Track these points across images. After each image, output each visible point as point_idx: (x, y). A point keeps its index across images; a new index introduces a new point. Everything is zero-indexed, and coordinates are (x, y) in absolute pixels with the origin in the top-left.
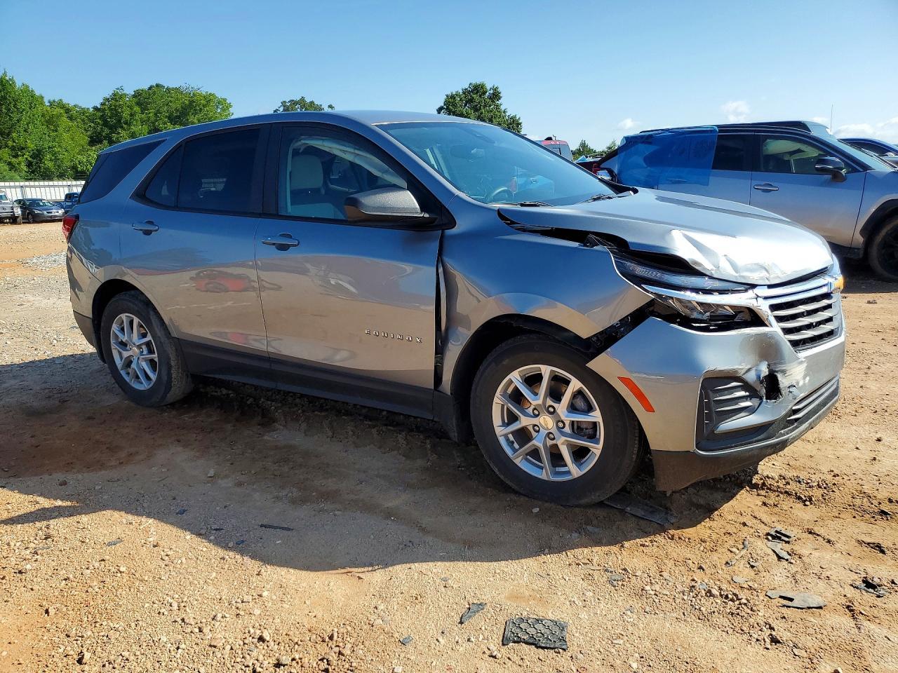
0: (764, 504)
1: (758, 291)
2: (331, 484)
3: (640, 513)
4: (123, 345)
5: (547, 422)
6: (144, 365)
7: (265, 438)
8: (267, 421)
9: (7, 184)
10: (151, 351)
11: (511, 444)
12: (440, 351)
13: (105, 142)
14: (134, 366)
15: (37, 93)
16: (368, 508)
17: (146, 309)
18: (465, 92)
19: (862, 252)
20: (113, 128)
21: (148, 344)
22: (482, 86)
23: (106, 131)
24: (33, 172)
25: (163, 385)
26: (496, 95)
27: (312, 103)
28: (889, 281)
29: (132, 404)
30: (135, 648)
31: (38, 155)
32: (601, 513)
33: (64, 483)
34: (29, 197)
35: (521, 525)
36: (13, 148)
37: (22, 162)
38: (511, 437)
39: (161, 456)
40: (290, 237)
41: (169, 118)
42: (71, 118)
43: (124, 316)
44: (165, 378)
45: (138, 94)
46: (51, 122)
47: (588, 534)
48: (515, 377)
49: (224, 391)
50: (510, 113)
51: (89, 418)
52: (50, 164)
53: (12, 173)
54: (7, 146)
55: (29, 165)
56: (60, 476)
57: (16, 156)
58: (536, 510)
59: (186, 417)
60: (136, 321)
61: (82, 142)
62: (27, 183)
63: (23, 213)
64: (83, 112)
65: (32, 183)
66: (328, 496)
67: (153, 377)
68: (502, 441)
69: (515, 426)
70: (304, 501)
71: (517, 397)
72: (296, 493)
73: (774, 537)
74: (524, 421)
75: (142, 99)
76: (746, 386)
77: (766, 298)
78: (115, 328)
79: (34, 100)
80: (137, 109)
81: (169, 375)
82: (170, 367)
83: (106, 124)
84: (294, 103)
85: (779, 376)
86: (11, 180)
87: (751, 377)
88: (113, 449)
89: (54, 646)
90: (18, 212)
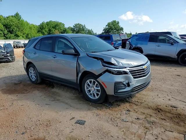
0: (130, 105)
1: (127, 68)
2: (59, 98)
3: (107, 105)
4: (31, 73)
5: (93, 89)
6: (34, 77)
7: (52, 90)
8: (53, 87)
9: (22, 40)
10: (35, 74)
11: (88, 92)
12: (77, 76)
13: (40, 32)
14: (32, 76)
15: (28, 22)
16: (63, 102)
17: (34, 67)
18: (112, 22)
19: (177, 59)
20: (42, 29)
21: (35, 73)
22: (115, 21)
23: (41, 30)
24: (27, 38)
25: (37, 80)
26: (118, 23)
27: (81, 24)
28: (182, 65)
29: (32, 83)
30: (21, 120)
31: (28, 35)
32: (101, 105)
33: (17, 96)
34: (25, 43)
35: (87, 106)
36: (23, 33)
37: (25, 36)
38: (88, 91)
39: (34, 92)
40: (55, 56)
41: (52, 27)
42: (34, 27)
43: (31, 68)
44: (37, 79)
45: (47, 22)
46: (30, 28)
47: (97, 108)
48: (88, 81)
49: (48, 82)
50: (121, 26)
51: (24, 85)
52: (30, 36)
53: (23, 38)
54: (22, 33)
55: (26, 36)
56: (17, 95)
57: (24, 35)
58: (90, 104)
59: (40, 86)
60: (33, 69)
61: (36, 32)
62: (25, 40)
63: (24, 46)
64: (37, 26)
65: (26, 40)
66: (58, 100)
67: (35, 79)
68: (86, 92)
69: (88, 89)
70: (54, 100)
71: (88, 85)
72: (53, 99)
73: (128, 111)
74: (89, 89)
75: (48, 24)
76: (124, 84)
77: (128, 70)
78: (30, 70)
79: (28, 24)
80: (46, 26)
81: (38, 79)
82: (38, 77)
83: (40, 28)
84: (77, 24)
85: (130, 83)
86: (22, 39)
87: (124, 83)
88: (26, 91)
89: (9, 119)
90: (23, 46)
